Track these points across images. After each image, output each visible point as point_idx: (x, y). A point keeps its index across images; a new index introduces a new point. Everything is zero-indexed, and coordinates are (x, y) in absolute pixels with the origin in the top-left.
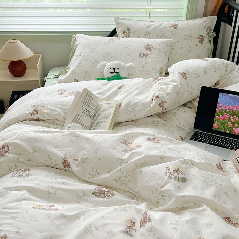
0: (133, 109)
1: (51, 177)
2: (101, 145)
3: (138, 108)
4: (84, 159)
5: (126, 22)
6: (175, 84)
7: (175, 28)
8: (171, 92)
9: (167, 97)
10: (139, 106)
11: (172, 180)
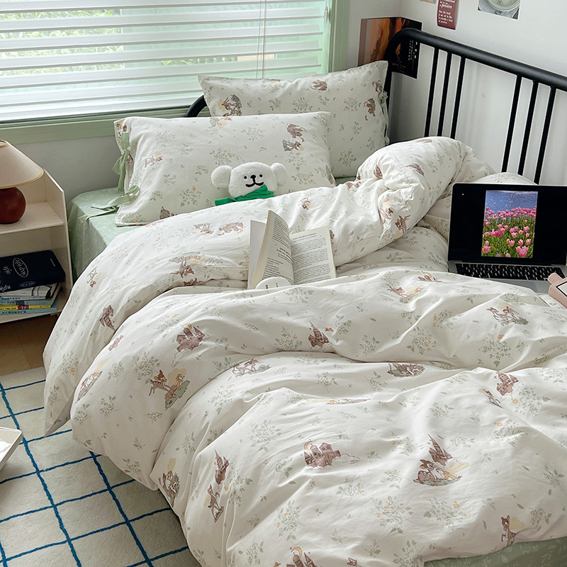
0: (358, 238)
1: (306, 362)
2: (361, 298)
3: (366, 234)
4: (345, 324)
5: (225, 84)
6: (414, 185)
7: (324, 89)
8: (412, 199)
9: (407, 209)
10: (366, 232)
11: (510, 324)
